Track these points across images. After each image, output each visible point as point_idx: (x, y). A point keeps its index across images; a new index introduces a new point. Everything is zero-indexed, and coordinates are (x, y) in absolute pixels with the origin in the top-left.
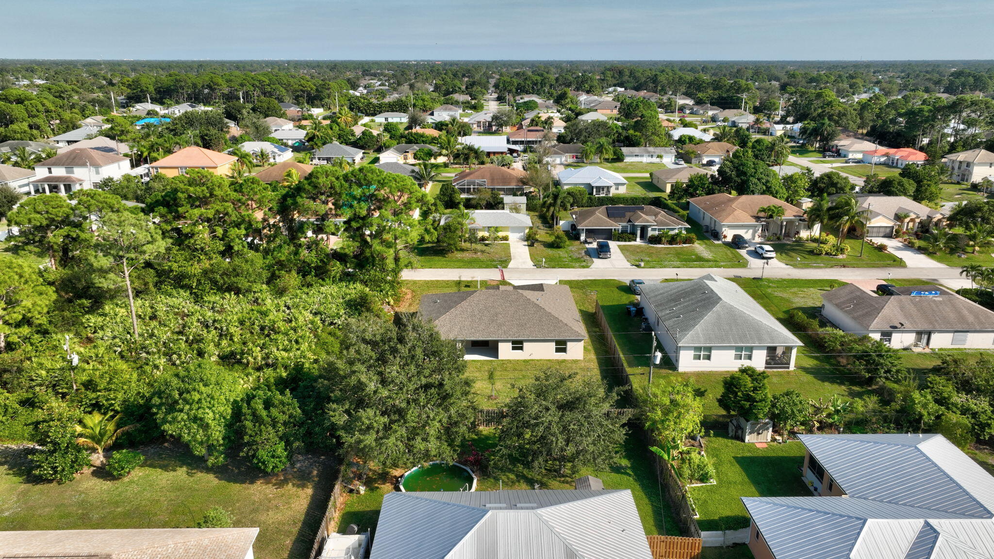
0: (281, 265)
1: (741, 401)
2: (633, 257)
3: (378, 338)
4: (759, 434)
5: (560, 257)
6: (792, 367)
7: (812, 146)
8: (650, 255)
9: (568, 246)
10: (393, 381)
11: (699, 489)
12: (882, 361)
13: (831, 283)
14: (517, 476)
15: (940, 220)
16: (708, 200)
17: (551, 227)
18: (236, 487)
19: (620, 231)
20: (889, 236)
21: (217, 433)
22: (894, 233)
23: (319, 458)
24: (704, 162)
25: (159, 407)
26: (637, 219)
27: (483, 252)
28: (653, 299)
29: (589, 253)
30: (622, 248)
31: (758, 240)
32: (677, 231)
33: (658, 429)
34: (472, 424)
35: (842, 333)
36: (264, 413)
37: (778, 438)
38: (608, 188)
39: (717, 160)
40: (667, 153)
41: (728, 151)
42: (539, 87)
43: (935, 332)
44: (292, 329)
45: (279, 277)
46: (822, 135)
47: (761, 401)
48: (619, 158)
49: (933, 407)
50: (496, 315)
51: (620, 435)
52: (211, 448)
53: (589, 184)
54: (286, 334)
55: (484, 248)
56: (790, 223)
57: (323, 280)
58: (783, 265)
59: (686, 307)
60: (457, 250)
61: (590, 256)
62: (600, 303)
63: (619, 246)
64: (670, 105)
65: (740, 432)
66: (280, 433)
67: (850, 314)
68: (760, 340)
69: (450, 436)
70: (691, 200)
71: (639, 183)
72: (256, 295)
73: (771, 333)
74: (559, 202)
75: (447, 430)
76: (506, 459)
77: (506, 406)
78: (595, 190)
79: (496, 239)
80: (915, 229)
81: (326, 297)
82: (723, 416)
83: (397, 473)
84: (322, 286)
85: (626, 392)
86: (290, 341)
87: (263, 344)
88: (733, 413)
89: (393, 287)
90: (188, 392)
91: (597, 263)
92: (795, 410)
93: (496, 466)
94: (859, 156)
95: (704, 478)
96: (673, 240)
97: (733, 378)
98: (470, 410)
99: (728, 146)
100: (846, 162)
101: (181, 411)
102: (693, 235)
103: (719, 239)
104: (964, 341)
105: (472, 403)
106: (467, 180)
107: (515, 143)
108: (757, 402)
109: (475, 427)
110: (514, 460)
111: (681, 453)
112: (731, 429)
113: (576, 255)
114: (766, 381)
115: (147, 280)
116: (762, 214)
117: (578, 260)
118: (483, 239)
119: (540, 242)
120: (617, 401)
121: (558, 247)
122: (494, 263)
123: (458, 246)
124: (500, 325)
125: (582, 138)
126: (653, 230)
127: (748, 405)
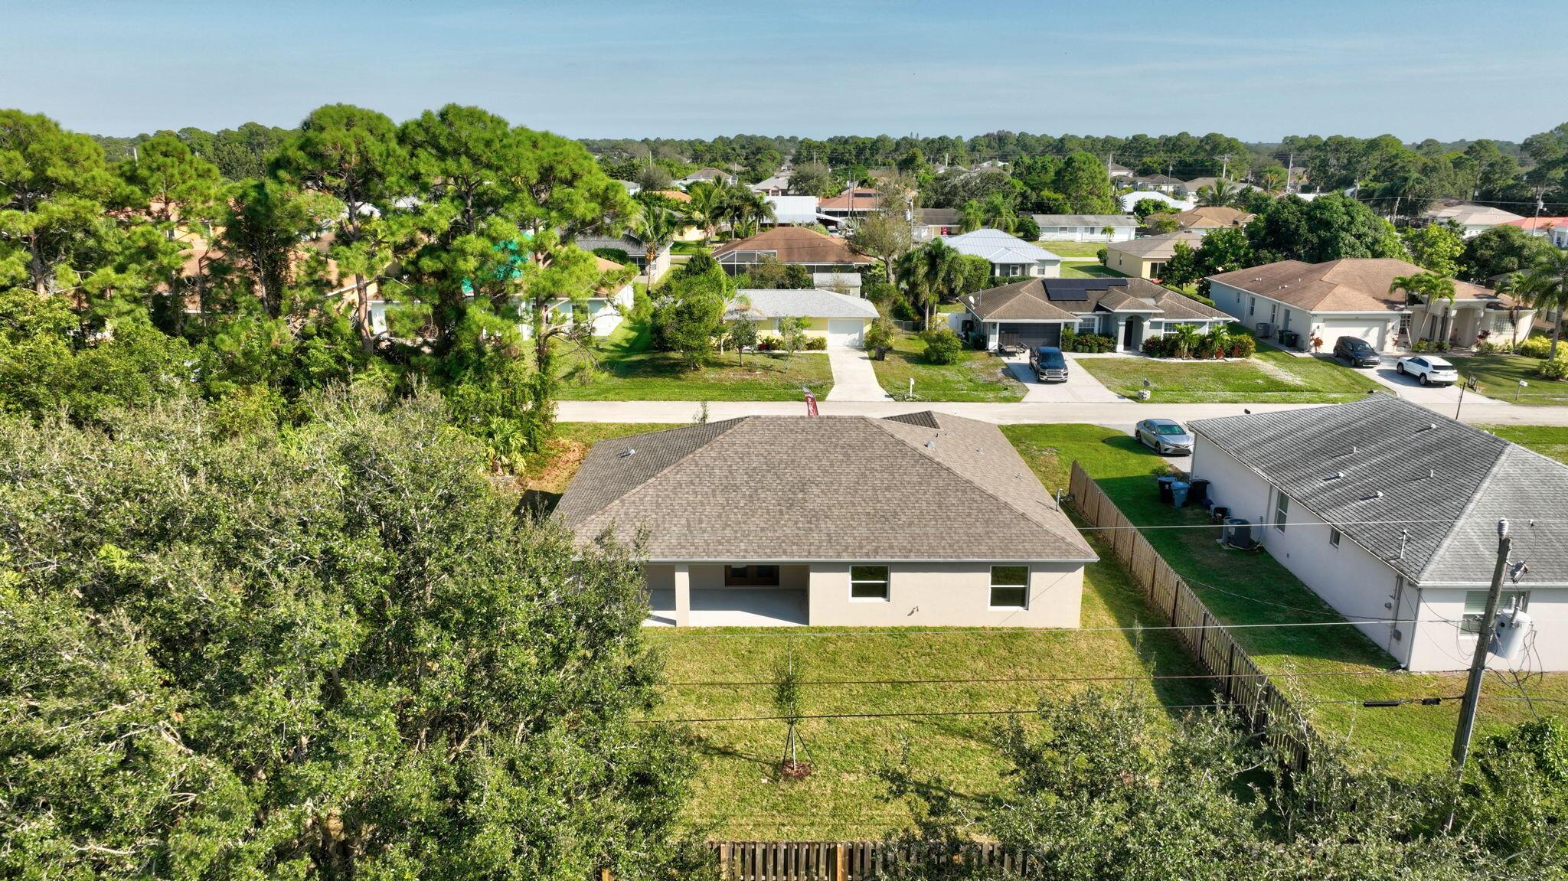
2: (1119, 382)
5: (946, 381)
8: (1156, 377)
9: (963, 360)
16: (1257, 274)
17: (917, 328)
19: (1076, 331)
26: (1118, 303)
27: (767, 369)
29: (1011, 372)
32: (1208, 330)
38: (1023, 266)
41: (1238, 221)
46: (1403, 200)
50: (803, 486)
55: (772, 362)
56: (1465, 311)
58: (1486, 399)
59: (1384, 466)
60: (706, 363)
61: (1017, 379)
70: (1213, 278)
71: (1080, 269)
78: (998, 270)
79: (795, 344)
91: (1036, 391)
96: (1203, 348)
99: (1237, 213)
102: (1245, 342)
103: (1301, 350)
106: (736, 250)
107: (832, 213)
113: (983, 377)
116: (1400, 294)
117: (989, 386)
118: (767, 346)
119: (897, 352)
121: (941, 361)
122: (794, 391)
123: (711, 355)
124: (814, 517)
125: (958, 200)
126: (1156, 325)
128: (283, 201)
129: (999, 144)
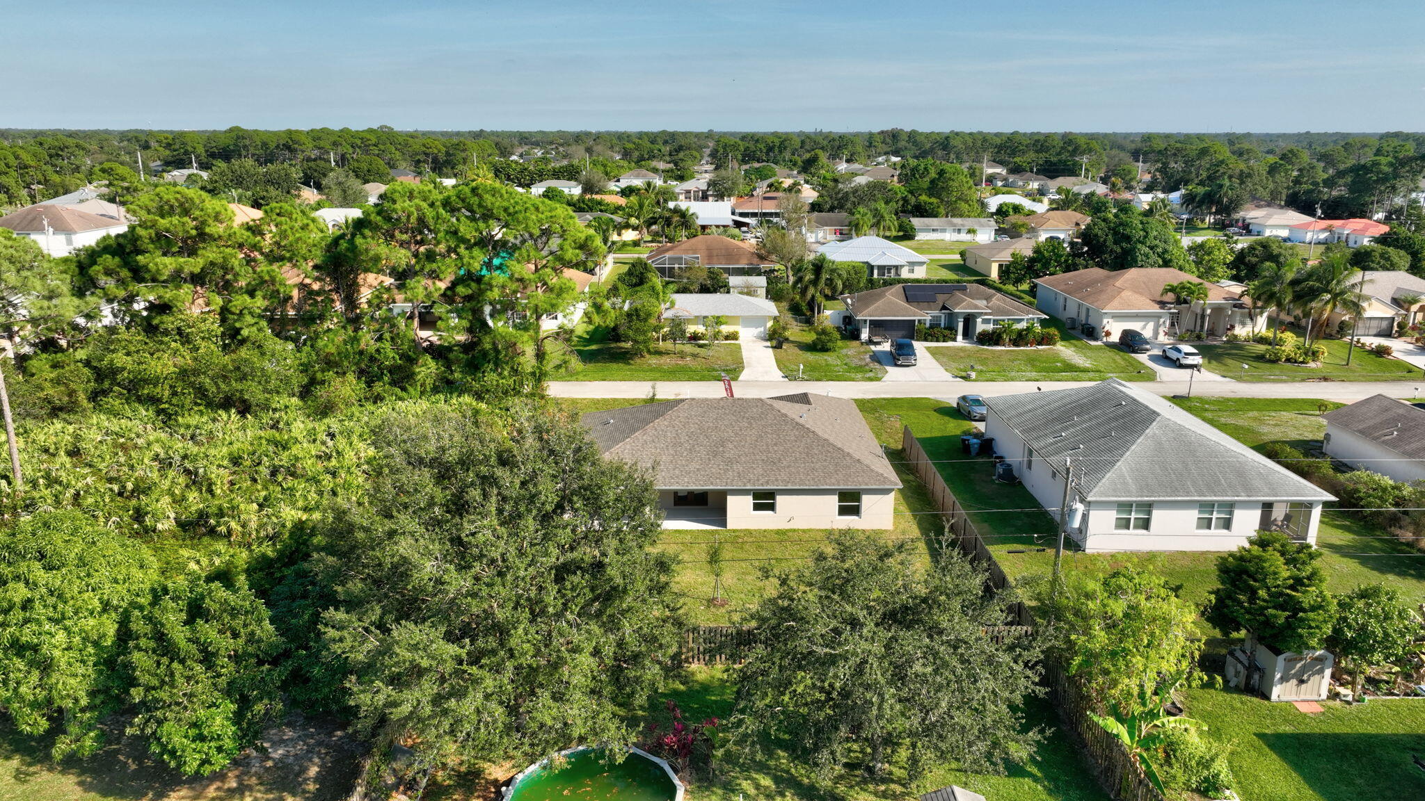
0: (328, 362)
1: (1267, 608)
2: (955, 365)
4: (1302, 682)
5: (828, 365)
6: (1315, 544)
7: (1203, 221)
8: (983, 361)
9: (841, 348)
10: (482, 556)
14: (777, 780)
16: (1070, 279)
17: (809, 321)
19: (928, 325)
20: (1387, 334)
21: (76, 681)
22: (1396, 328)
23: (330, 734)
24: (1043, 237)
26: (957, 304)
27: (695, 356)
29: (876, 358)
30: (933, 351)
31: (1162, 338)
32: (1025, 324)
34: (673, 658)
36: (183, 634)
37: (1342, 690)
38: (897, 267)
39: (1062, 234)
40: (982, 226)
41: (1077, 224)
44: (327, 471)
45: (323, 382)
46: (1219, 202)
47: (1313, 609)
48: (908, 234)
50: (723, 443)
52: (60, 717)
53: (866, 263)
54: (315, 480)
55: (698, 350)
56: (1218, 310)
57: (404, 389)
58: (1218, 378)
59: (1089, 429)
60: (649, 352)
61: (880, 362)
62: (911, 435)
63: (928, 348)
65: (1256, 677)
66: (222, 682)
67: (1394, 447)
68: (1249, 490)
69: (620, 688)
70: (1040, 281)
71: (945, 266)
72: (277, 415)
73: (1267, 475)
74: (823, 277)
75: (616, 673)
76: (753, 743)
77: (752, 617)
78: (876, 272)
79: (716, 336)
82: (1212, 642)
84: (401, 399)
86: (321, 493)
87: (266, 499)
88: (1238, 634)
91: (893, 372)
92: (1390, 631)
93: (729, 758)
94: (1284, 233)
95: (1212, 788)
96: (1020, 339)
98: (669, 626)
99: (1077, 216)
102: (1053, 332)
103: (1096, 339)
105: (674, 610)
106: (667, 257)
107: (744, 214)
108: (1304, 610)
109: (680, 666)
112: (1236, 671)
113: (855, 362)
115: (72, 385)
116: (1170, 296)
117: (860, 369)
118: (695, 337)
119: (792, 342)
121: (824, 349)
122: (715, 373)
123: (652, 346)
124: (730, 462)
125: (849, 205)
126: (986, 321)
127: (1281, 616)
128: (367, 250)
129: (893, 141)
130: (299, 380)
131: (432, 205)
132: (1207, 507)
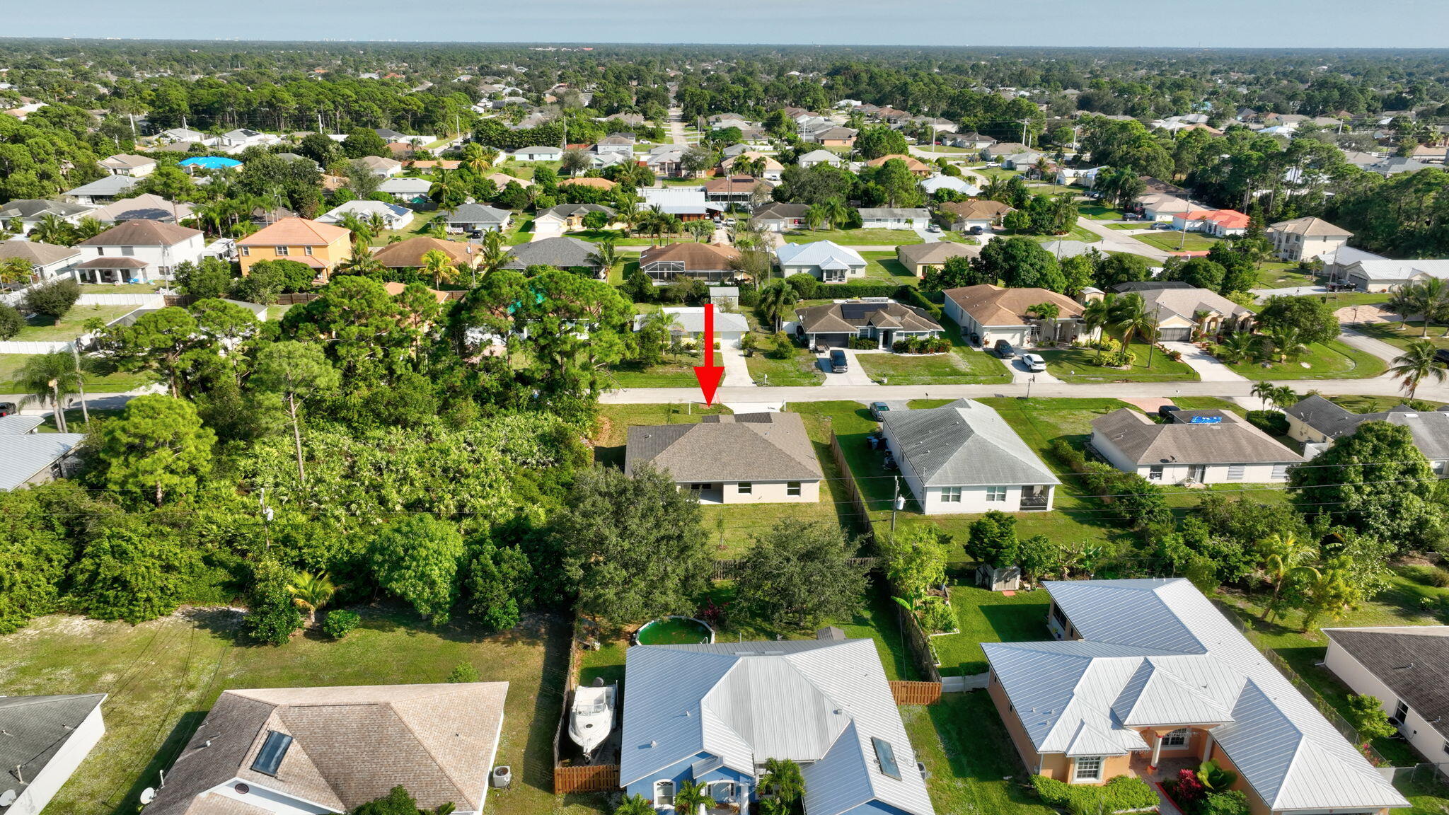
0: (454, 392)
1: (988, 547)
2: (874, 371)
3: (612, 489)
4: (1006, 581)
5: (784, 371)
6: (1050, 508)
7: (1110, 202)
8: (895, 367)
9: (795, 356)
11: (942, 638)
12: (1143, 501)
13: (1108, 403)
14: (757, 630)
15: (1246, 320)
16: (967, 293)
17: (772, 329)
18: (463, 647)
19: (858, 336)
20: (1185, 340)
21: (444, 589)
22: (1191, 336)
24: (968, 228)
25: (381, 564)
26: (879, 322)
27: (689, 365)
28: (897, 430)
29: (820, 365)
30: (861, 359)
31: (1027, 346)
32: (928, 336)
33: (901, 578)
35: (1108, 468)
36: (494, 569)
37: (1026, 585)
38: (843, 272)
39: (983, 226)
40: (918, 216)
41: (998, 214)
42: (742, 101)
43: (1209, 465)
45: (453, 406)
47: (1007, 547)
48: (854, 223)
49: (1184, 549)
50: (720, 452)
51: (864, 583)
52: (436, 606)
53: (818, 267)
54: (478, 478)
55: (690, 359)
56: (1065, 324)
57: (506, 409)
58: (1054, 380)
59: (935, 440)
60: (657, 363)
61: (822, 370)
62: (836, 433)
63: (857, 356)
64: (925, 133)
65: (987, 580)
66: (510, 590)
67: (1120, 445)
68: (1015, 479)
69: (687, 589)
70: (946, 292)
71: (881, 262)
72: (428, 428)
73: (1026, 470)
74: (782, 298)
75: (685, 583)
77: (744, 556)
78: (825, 275)
80: (1218, 330)
81: (512, 431)
82: (971, 563)
83: (630, 628)
84: (506, 416)
85: (867, 540)
87: (454, 491)
88: (980, 560)
89: (590, 417)
90: (414, 548)
91: (831, 379)
92: (1043, 557)
93: (734, 620)
94: (1169, 219)
95: (947, 627)
96: (922, 348)
97: (979, 523)
99: (1000, 206)
100: (1152, 228)
101: (408, 568)
102: (948, 341)
103: (979, 346)
104: (1241, 475)
105: (709, 554)
106: (658, 261)
107: (715, 198)
108: (1004, 548)
110: (754, 615)
111: (925, 603)
112: (978, 576)
113: (805, 369)
114: (1013, 526)
116: (1032, 314)
117: (807, 375)
118: (689, 347)
119: (760, 350)
120: (859, 550)
121: (782, 357)
124: (725, 465)
125: (806, 194)
126: (899, 335)
127: (994, 551)
130: (436, 403)
131: (522, 287)
132: (992, 489)
